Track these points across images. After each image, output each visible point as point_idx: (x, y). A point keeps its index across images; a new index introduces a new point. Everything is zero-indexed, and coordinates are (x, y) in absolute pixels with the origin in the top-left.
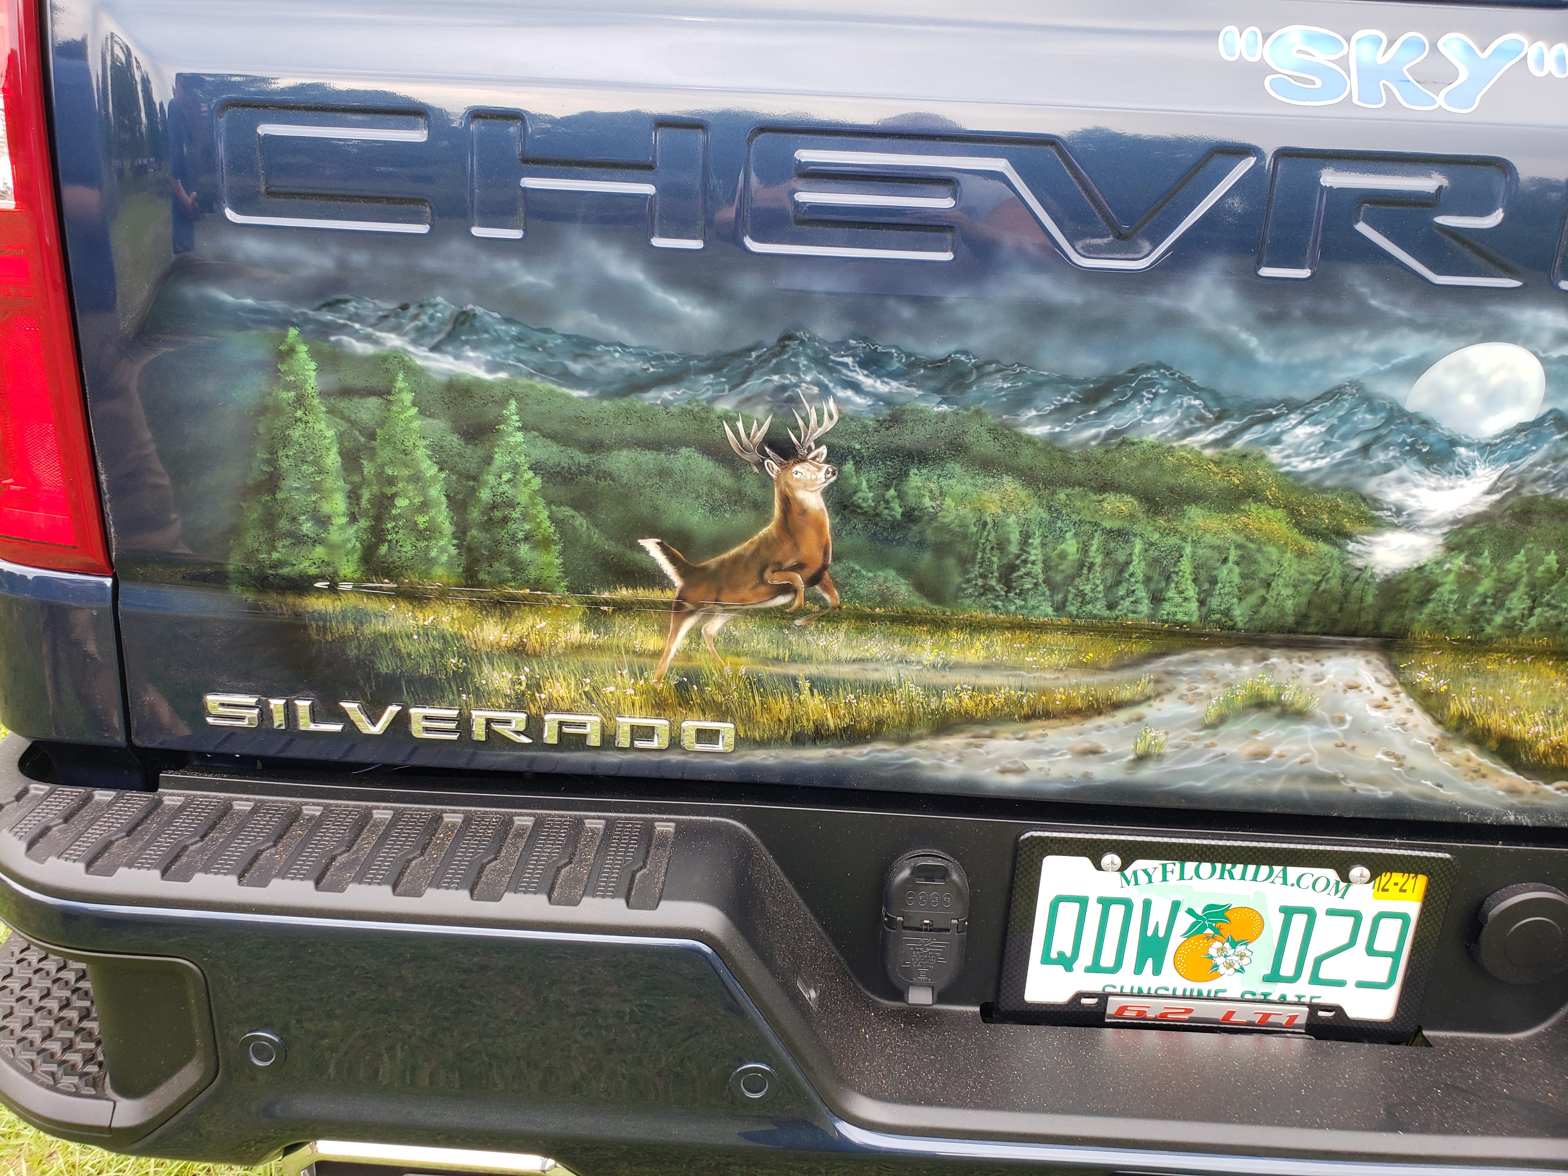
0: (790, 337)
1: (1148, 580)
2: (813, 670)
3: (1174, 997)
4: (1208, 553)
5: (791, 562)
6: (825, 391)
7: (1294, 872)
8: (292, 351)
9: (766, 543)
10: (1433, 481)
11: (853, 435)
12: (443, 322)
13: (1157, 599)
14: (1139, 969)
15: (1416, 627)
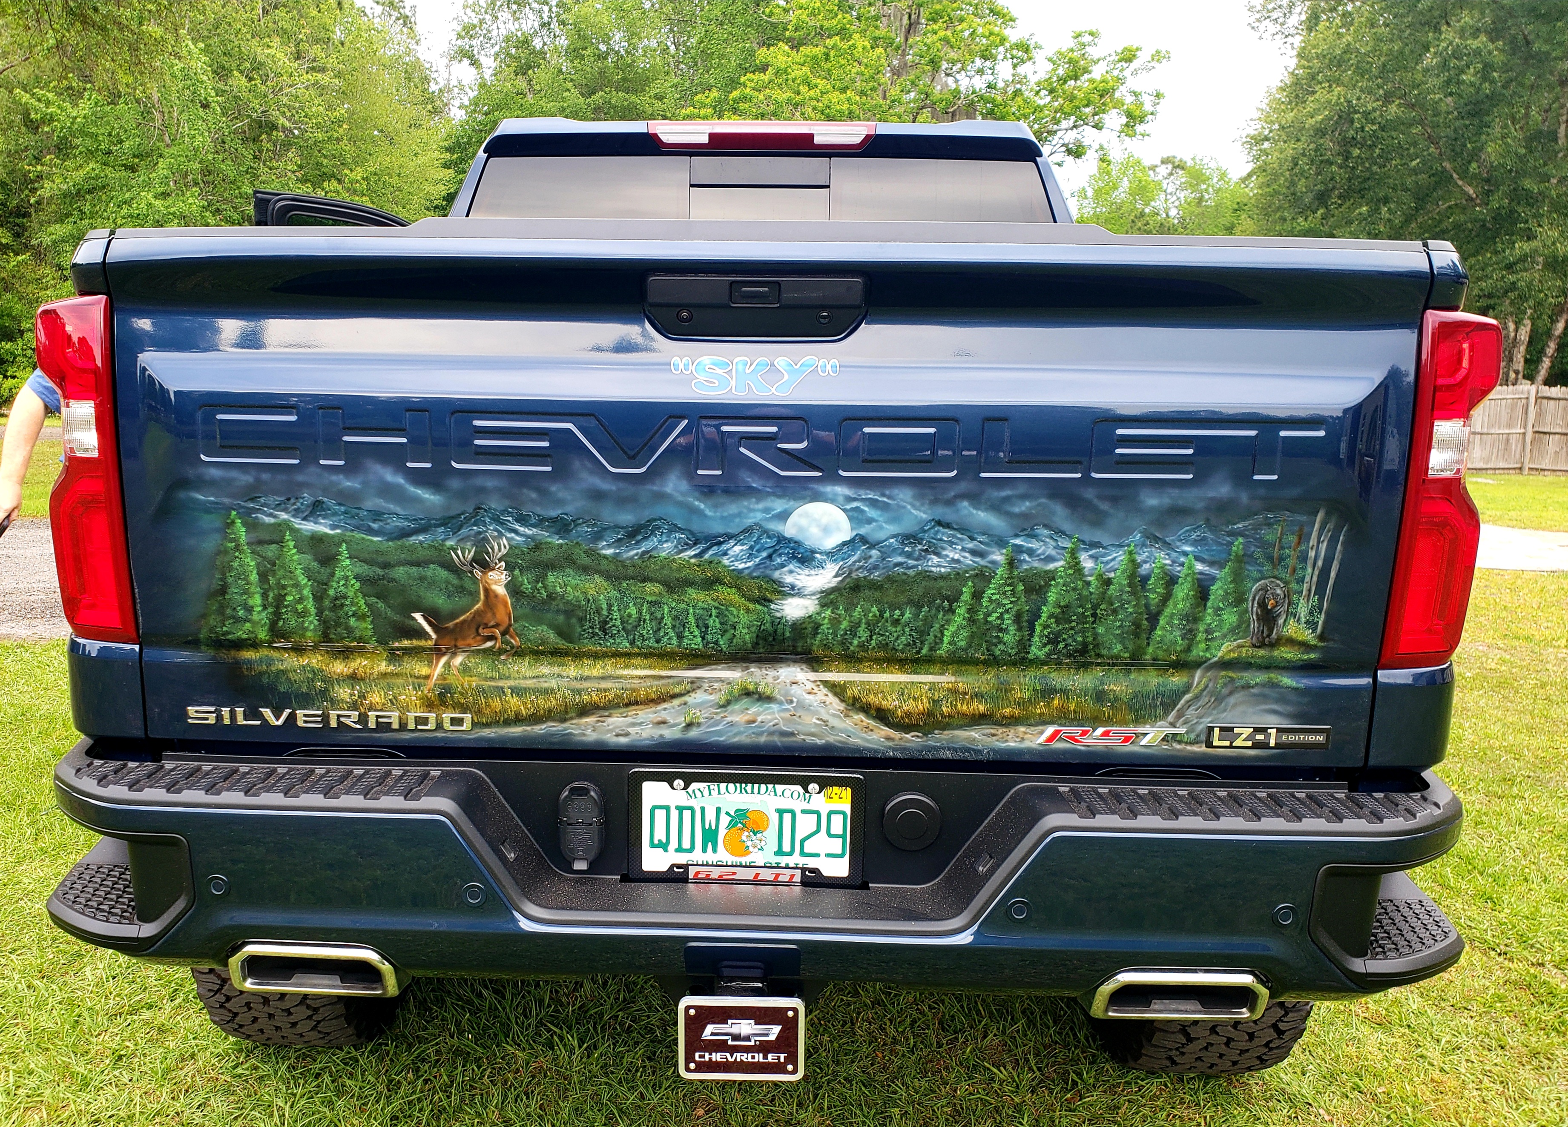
0: (480, 508)
1: (674, 627)
2: (511, 683)
3: (727, 866)
4: (701, 612)
5: (492, 623)
6: (501, 535)
7: (780, 788)
8: (233, 522)
9: (478, 613)
10: (807, 571)
11: (517, 556)
12: (308, 506)
13: (680, 637)
14: (704, 850)
15: (815, 648)
